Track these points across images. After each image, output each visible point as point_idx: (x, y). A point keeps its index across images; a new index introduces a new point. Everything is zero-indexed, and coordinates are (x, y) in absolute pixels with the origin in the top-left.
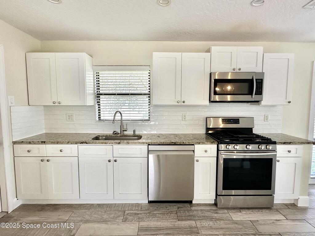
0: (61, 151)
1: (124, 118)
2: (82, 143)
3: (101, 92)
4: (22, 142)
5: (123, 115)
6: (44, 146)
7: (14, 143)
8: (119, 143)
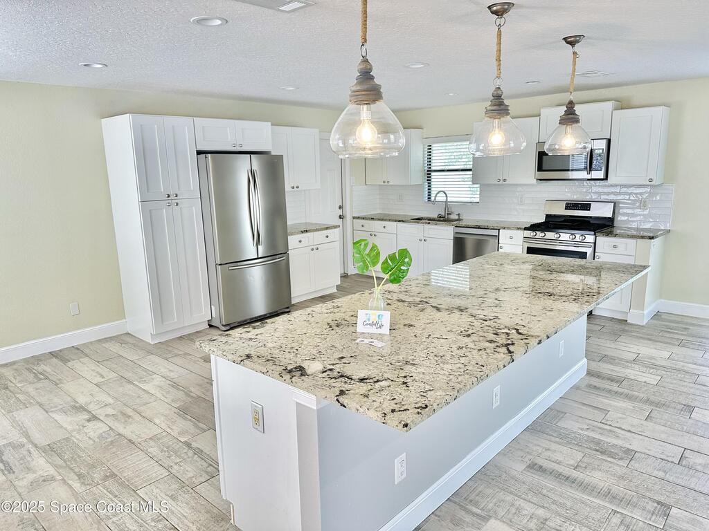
0: (384, 227)
1: (449, 199)
2: (400, 221)
3: (433, 168)
4: (358, 218)
5: (448, 195)
6: (373, 222)
7: (354, 218)
8: (429, 223)
